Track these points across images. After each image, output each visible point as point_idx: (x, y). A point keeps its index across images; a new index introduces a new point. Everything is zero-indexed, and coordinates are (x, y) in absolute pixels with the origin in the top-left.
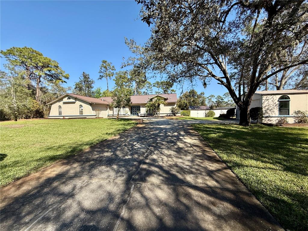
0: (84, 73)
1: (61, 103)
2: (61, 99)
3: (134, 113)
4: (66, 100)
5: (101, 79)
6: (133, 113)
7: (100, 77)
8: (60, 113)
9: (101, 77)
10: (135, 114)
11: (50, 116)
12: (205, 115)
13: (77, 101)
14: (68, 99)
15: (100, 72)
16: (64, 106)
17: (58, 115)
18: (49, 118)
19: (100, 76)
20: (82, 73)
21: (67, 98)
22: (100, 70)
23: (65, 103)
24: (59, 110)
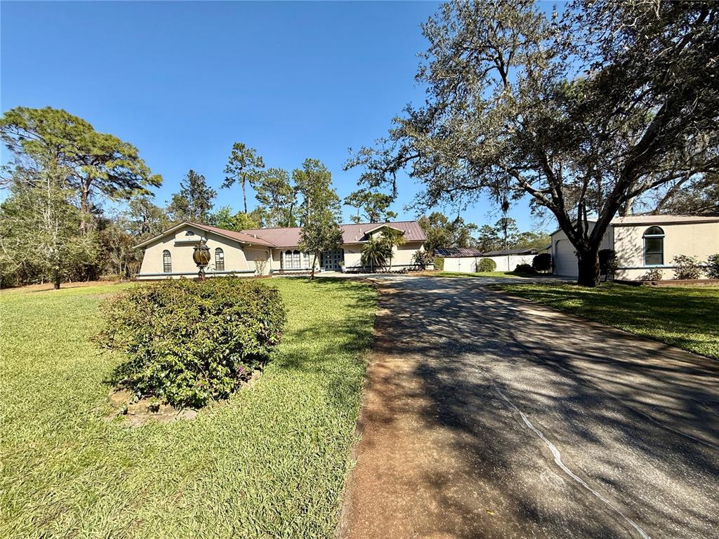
0: (191, 171)
1: (169, 245)
2: (172, 235)
3: (329, 265)
4: (182, 237)
5: (227, 186)
6: (325, 264)
7: (227, 183)
8: (167, 267)
9: (229, 183)
10: (331, 267)
11: (141, 274)
12: (475, 267)
13: (209, 240)
14: (187, 235)
15: (229, 170)
16: (177, 251)
17: (162, 272)
18: (138, 278)
19: (227, 180)
20: (188, 172)
21: (185, 232)
22: (227, 166)
23: (178, 244)
24: (164, 261)
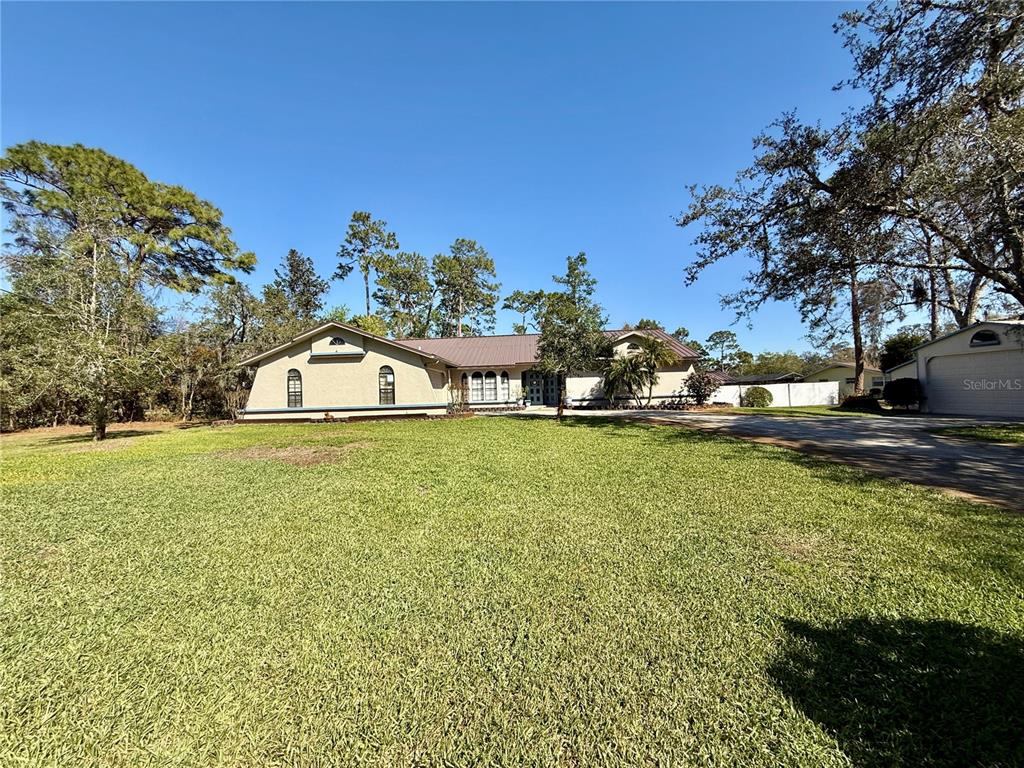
0: (293, 252)
1: (300, 361)
2: (306, 344)
3: (536, 396)
4: (323, 346)
6: (530, 394)
8: (295, 398)
9: (344, 271)
11: (248, 409)
12: (740, 400)
13: (370, 352)
14: (332, 343)
15: (344, 253)
16: (310, 373)
17: (286, 408)
18: (247, 417)
19: (341, 267)
20: (287, 253)
21: (329, 339)
22: (343, 246)
